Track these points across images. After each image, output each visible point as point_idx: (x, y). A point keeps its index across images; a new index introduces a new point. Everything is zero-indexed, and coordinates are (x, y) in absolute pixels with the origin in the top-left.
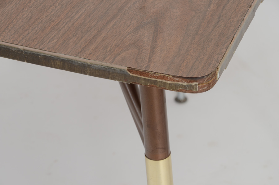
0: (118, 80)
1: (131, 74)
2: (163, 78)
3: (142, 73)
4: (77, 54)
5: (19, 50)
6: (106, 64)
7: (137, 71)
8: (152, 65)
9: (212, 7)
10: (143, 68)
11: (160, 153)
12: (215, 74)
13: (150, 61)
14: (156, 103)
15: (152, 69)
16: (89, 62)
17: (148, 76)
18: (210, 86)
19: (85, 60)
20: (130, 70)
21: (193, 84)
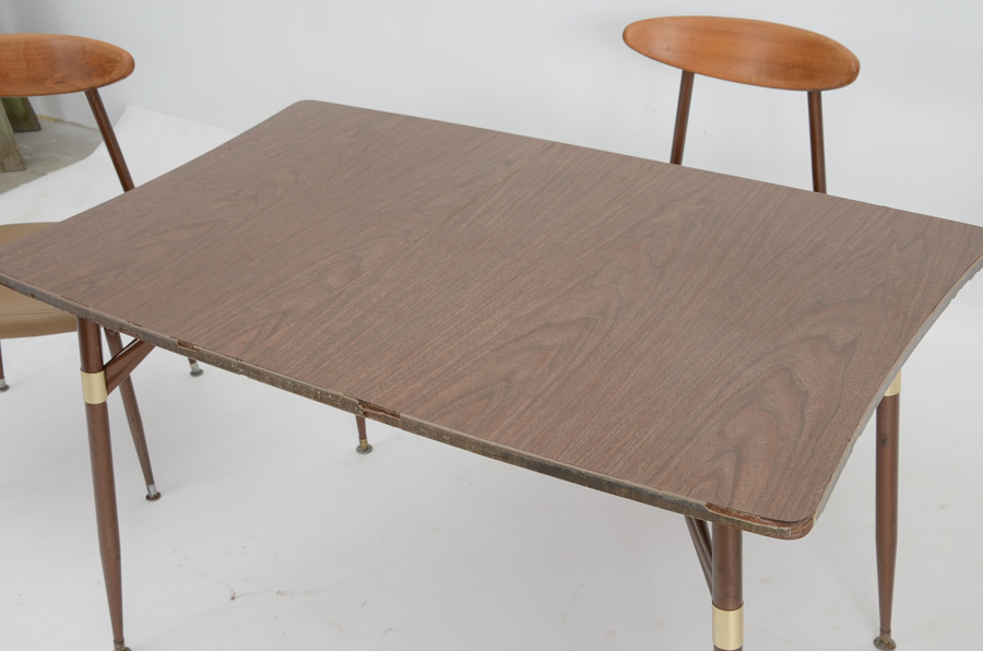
0: (685, 514)
1: (710, 511)
2: (748, 518)
3: (723, 511)
4: (647, 483)
5: (581, 473)
6: (681, 497)
7: (717, 508)
8: (736, 502)
9: (803, 437)
10: (725, 505)
11: (731, 603)
12: (811, 519)
13: (733, 497)
14: (731, 543)
15: (735, 507)
16: (660, 493)
17: (730, 514)
18: (804, 533)
19: (657, 490)
20: (709, 506)
21: (786, 529)
